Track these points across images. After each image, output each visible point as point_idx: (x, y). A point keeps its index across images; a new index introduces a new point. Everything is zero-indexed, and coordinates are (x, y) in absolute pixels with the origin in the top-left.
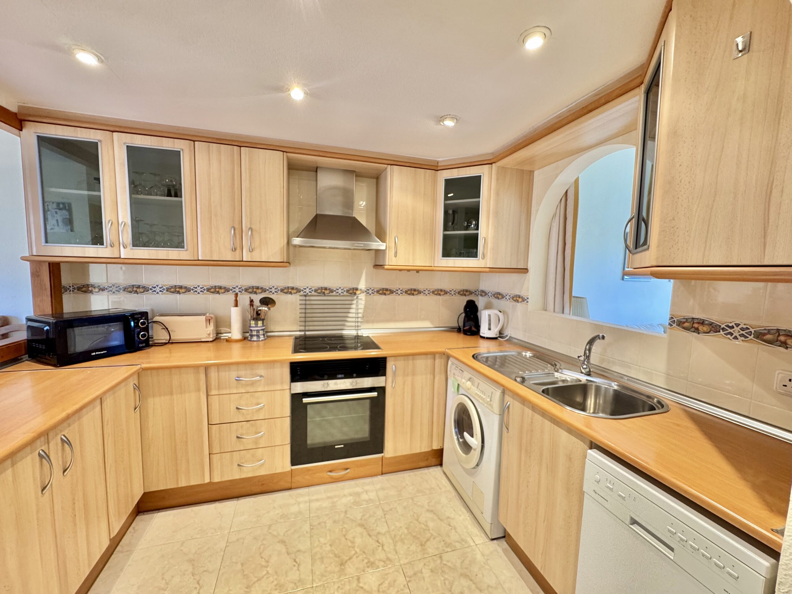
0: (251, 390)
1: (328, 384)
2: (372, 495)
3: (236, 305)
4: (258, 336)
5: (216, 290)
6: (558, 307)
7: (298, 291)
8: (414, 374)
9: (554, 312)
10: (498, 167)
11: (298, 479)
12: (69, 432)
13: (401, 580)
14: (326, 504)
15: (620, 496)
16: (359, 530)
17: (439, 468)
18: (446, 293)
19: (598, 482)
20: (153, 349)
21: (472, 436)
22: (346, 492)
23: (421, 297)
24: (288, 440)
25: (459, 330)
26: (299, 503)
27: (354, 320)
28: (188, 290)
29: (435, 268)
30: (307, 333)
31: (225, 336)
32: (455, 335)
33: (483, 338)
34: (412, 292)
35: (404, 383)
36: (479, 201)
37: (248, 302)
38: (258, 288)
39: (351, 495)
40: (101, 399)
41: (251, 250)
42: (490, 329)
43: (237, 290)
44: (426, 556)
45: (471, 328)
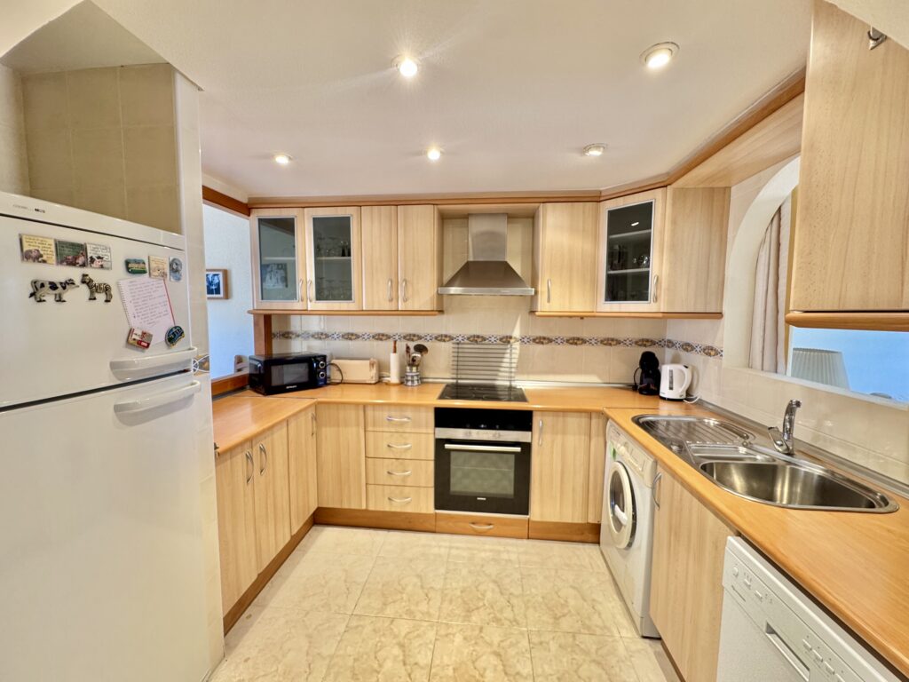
0: (401, 430)
1: (470, 433)
2: (513, 557)
3: (395, 352)
4: (413, 381)
5: (380, 337)
6: (768, 363)
7: (451, 338)
8: (564, 433)
9: (762, 369)
10: (675, 190)
11: (442, 524)
12: (266, 443)
13: (525, 643)
14: (465, 554)
15: (757, 595)
16: (492, 585)
17: (597, 547)
18: (618, 342)
19: (737, 576)
20: (329, 387)
21: (623, 511)
22: (487, 547)
23: (584, 347)
24: (432, 483)
25: (634, 388)
26: (440, 547)
27: (507, 370)
28: (358, 337)
29: (598, 314)
30: (460, 381)
31: (386, 379)
32: (630, 394)
33: (664, 399)
34: (574, 341)
35: (553, 442)
36: (650, 233)
37: (405, 349)
38: (414, 335)
39: (491, 551)
40: (287, 421)
41: (405, 300)
42: (671, 388)
43: (397, 337)
44: (556, 630)
45: (648, 385)
